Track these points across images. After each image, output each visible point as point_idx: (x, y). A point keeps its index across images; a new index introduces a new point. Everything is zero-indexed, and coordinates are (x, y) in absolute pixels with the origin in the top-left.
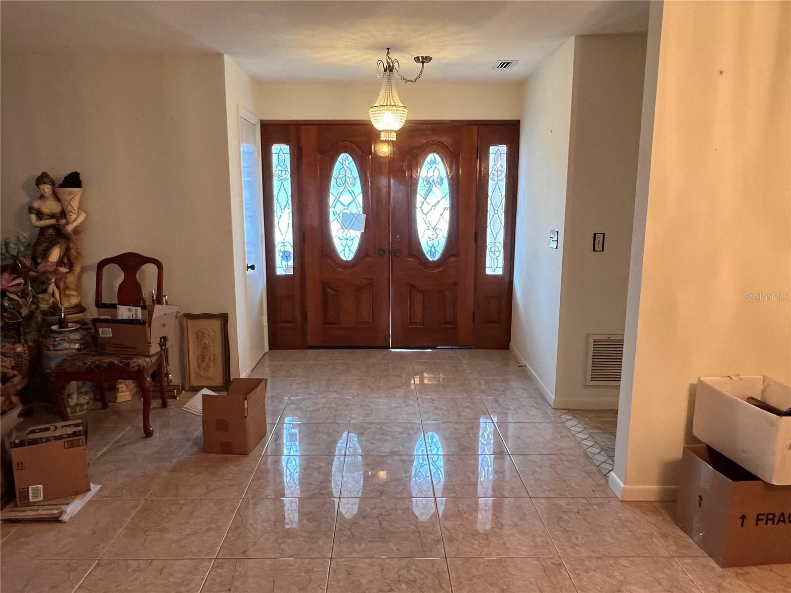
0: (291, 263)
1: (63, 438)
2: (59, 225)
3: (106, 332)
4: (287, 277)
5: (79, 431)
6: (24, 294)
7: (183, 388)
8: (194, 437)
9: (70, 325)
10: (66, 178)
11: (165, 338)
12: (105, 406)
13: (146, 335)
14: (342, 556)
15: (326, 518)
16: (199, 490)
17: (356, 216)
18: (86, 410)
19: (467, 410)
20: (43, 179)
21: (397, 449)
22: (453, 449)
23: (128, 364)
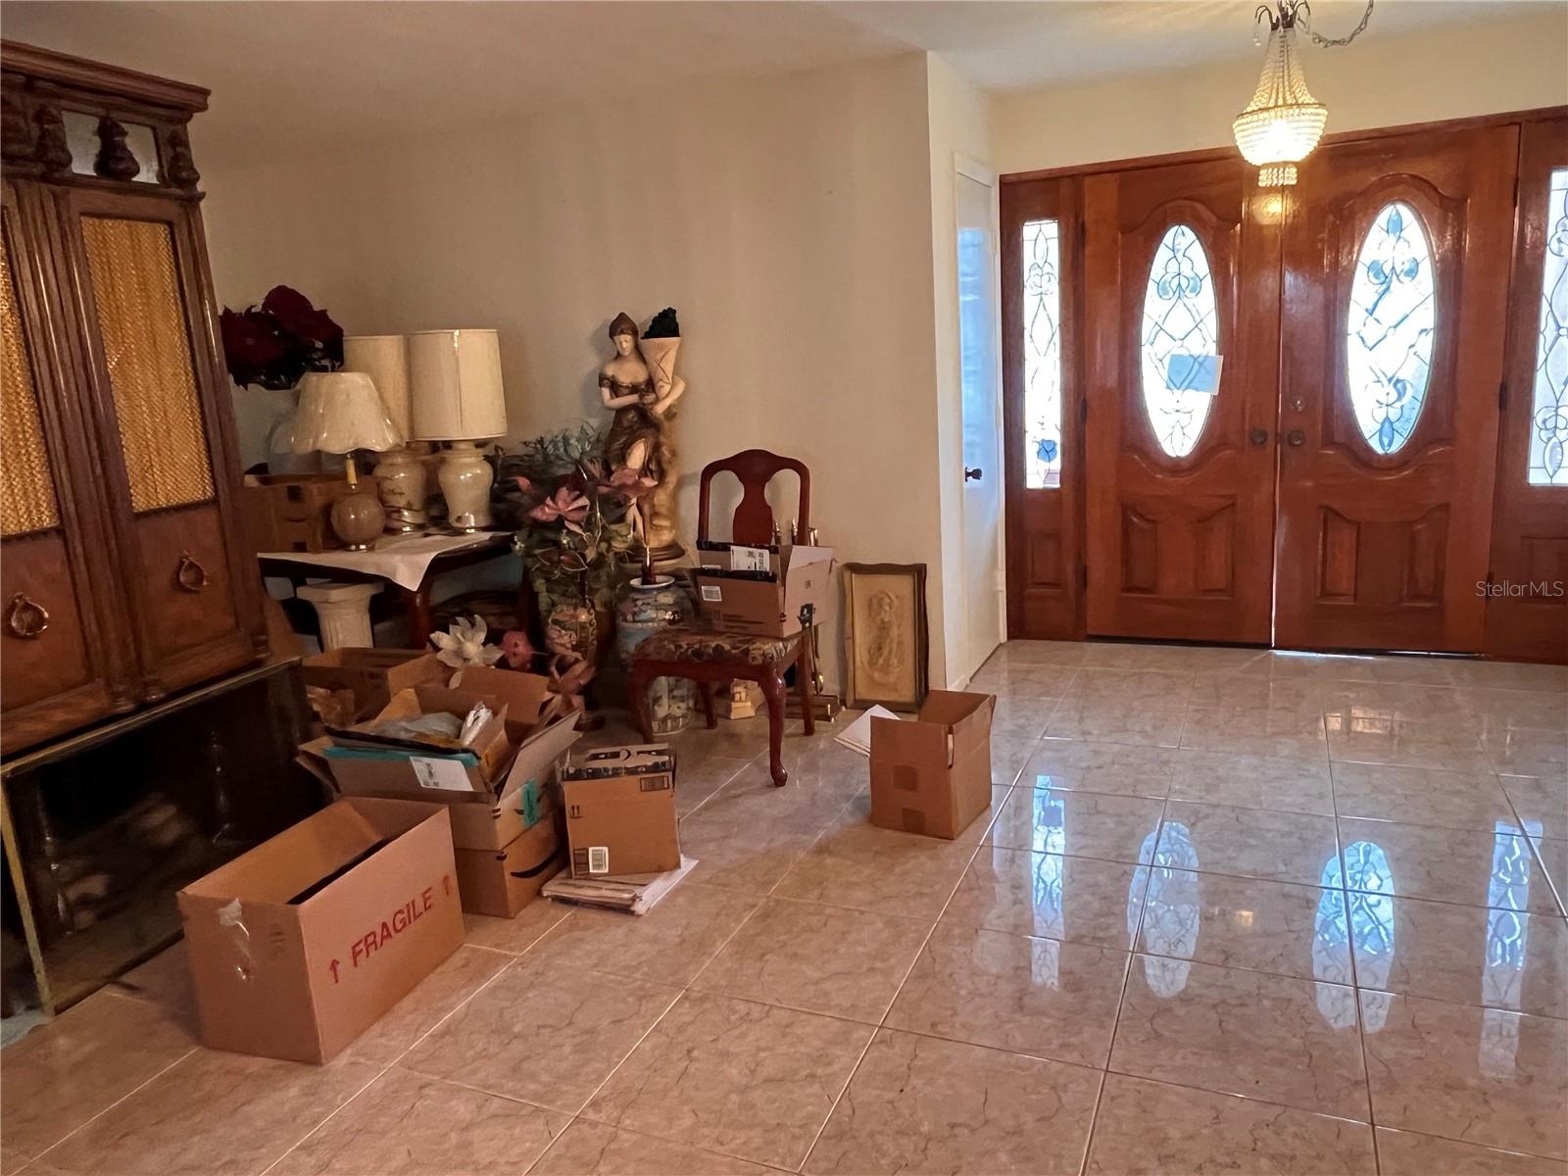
0: (1056, 464)
1: (638, 773)
2: (644, 404)
3: (711, 593)
4: (1045, 493)
5: (664, 764)
6: (588, 524)
7: (844, 702)
8: (857, 794)
9: (659, 578)
10: (655, 321)
11: (809, 608)
12: (711, 724)
13: (777, 600)
14: (1128, 1070)
15: (1102, 988)
16: (859, 894)
17: (1200, 360)
18: (682, 727)
19: (1457, 800)
20: (620, 325)
21: (1271, 870)
22: (1414, 887)
23: (746, 652)
